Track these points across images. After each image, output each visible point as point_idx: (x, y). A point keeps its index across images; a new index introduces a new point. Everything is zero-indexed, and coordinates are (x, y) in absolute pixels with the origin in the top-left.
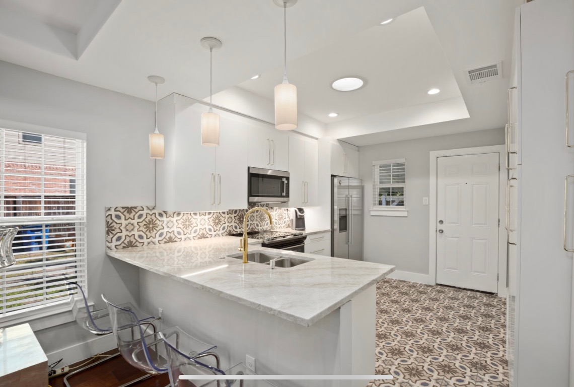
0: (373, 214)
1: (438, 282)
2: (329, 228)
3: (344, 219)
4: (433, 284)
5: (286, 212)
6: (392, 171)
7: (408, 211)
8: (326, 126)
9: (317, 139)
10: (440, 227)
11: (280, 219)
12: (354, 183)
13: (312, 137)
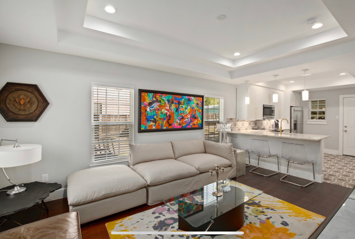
0: (308, 123)
1: (344, 154)
2: (289, 128)
3: (295, 125)
4: (342, 155)
5: (269, 121)
6: (318, 103)
7: (327, 122)
8: (287, 86)
9: (283, 91)
10: (345, 129)
11: (267, 124)
12: (299, 109)
13: (281, 91)
